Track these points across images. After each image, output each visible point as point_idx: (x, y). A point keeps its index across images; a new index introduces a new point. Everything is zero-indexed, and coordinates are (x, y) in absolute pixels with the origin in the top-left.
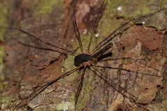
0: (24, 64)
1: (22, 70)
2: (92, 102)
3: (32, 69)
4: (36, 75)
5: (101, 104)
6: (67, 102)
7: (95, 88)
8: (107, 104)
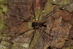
0: (13, 20)
1: (12, 22)
2: (38, 44)
3: (16, 23)
4: (17, 27)
5: (41, 46)
6: (27, 44)
7: (40, 38)
8: (44, 46)
